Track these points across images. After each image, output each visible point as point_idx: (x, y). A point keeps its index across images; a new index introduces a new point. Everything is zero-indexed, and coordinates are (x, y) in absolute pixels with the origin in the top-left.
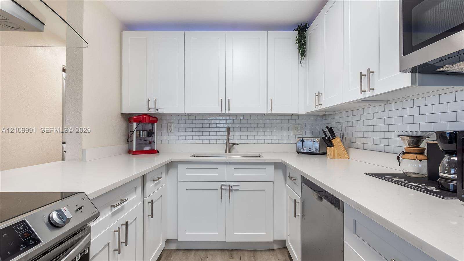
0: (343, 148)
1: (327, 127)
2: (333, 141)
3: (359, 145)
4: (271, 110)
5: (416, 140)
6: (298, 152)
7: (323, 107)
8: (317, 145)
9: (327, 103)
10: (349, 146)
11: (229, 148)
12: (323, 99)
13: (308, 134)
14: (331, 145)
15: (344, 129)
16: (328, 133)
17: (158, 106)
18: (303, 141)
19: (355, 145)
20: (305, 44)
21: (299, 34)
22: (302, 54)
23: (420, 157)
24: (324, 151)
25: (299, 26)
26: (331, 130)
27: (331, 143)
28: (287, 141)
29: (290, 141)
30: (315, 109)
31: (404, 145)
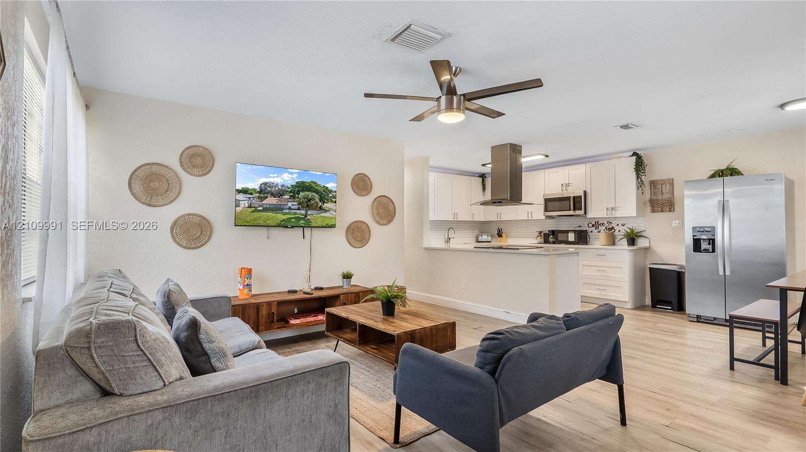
1: (501, 228)
2: (502, 234)
5: (541, 233)
11: (449, 240)
12: (502, 216)
13: (477, 232)
14: (501, 236)
19: (510, 236)
21: (482, 179)
22: (484, 190)
23: (541, 237)
24: (491, 240)
25: (480, 175)
26: (502, 230)
28: (467, 236)
29: (470, 236)
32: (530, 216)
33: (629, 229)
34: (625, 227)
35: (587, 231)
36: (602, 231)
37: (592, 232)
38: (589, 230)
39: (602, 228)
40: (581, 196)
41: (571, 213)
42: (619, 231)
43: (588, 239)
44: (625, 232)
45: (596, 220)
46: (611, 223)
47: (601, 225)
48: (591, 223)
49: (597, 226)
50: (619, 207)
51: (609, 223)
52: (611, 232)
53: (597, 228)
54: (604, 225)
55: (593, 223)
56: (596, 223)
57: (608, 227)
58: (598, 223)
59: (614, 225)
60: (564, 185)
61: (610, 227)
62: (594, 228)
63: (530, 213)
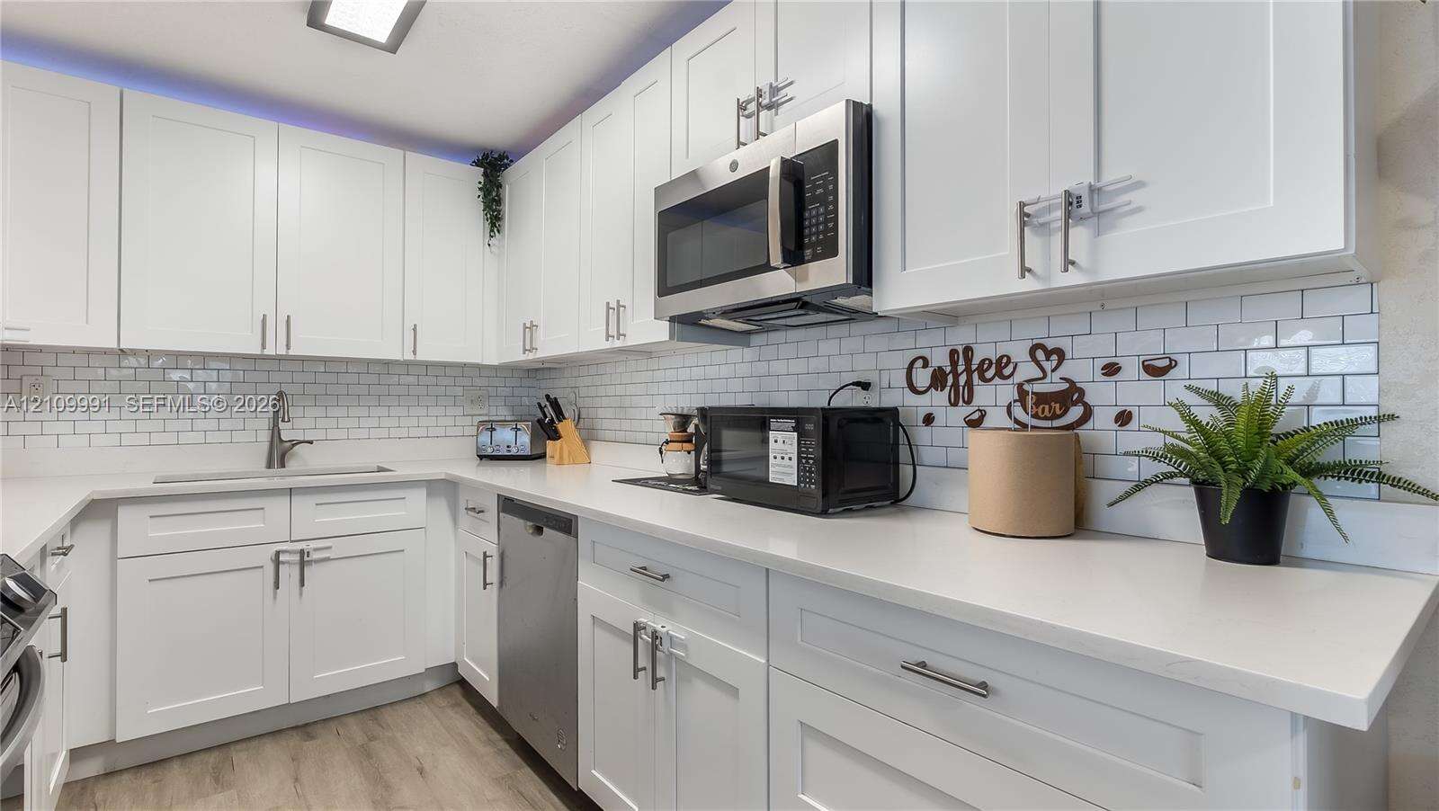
0: (578, 441)
1: (548, 397)
2: (560, 426)
3: (609, 435)
4: (415, 353)
5: (683, 420)
6: (481, 457)
7: (540, 354)
8: (525, 439)
9: (551, 346)
10: (589, 436)
11: (280, 451)
12: (540, 335)
13: (503, 413)
14: (555, 436)
15: (581, 403)
16: (550, 411)
18: (493, 429)
19: (601, 434)
20: (499, 201)
21: (485, 175)
22: (493, 225)
23: (687, 446)
24: (538, 451)
25: (486, 156)
26: (555, 404)
27: (556, 431)
28: (450, 431)
29: (458, 431)
30: (522, 357)
31: (667, 429)
32: (613, 331)
33: (1217, 399)
34: (1174, 388)
35: (893, 412)
36: (996, 417)
37: (929, 420)
38: (913, 405)
39: (993, 396)
40: (836, 142)
41: (780, 282)
42: (1124, 418)
43: (906, 471)
44: (1180, 426)
45: (960, 337)
46: (1060, 354)
47: (989, 374)
48: (926, 365)
49: (963, 379)
50: (1140, 185)
51: (1040, 355)
52: (1057, 423)
53: (962, 395)
54: (1007, 372)
55: (940, 359)
56: (954, 363)
57: (1038, 388)
58: (968, 361)
59: (1080, 370)
60: (752, 107)
61: (1053, 385)
62: (940, 398)
63: (615, 311)
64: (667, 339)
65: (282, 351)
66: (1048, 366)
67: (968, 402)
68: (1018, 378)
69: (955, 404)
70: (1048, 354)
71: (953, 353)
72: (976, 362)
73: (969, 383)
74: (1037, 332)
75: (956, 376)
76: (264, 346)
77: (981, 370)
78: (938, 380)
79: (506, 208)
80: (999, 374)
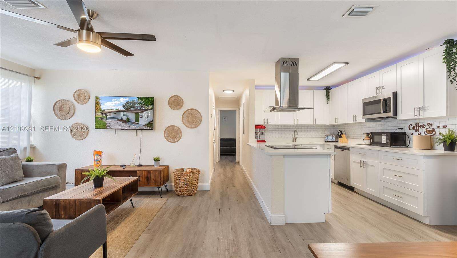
0: (346, 138)
1: (339, 130)
2: (342, 136)
3: (352, 137)
4: (315, 123)
5: (368, 134)
6: (326, 141)
7: (339, 123)
8: (334, 138)
9: (340, 122)
10: (348, 137)
11: (295, 139)
12: (339, 120)
13: (328, 133)
14: (341, 137)
15: (345, 131)
16: (340, 133)
17: (269, 122)
18: (327, 136)
19: (350, 137)
20: (329, 95)
21: (327, 91)
22: (328, 100)
23: (369, 139)
24: (336, 140)
25: (326, 88)
26: (341, 132)
27: (341, 136)
28: (316, 137)
29: (320, 137)
30: (335, 123)
31: (365, 136)
32: (354, 120)
34: (447, 130)
35: (406, 133)
36: (423, 134)
38: (410, 132)
39: (422, 131)
40: (391, 97)
41: (383, 115)
42: (439, 134)
43: (408, 142)
45: (417, 122)
46: (432, 124)
47: (421, 127)
48: (412, 126)
49: (417, 128)
50: (428, 107)
51: (429, 124)
52: (432, 134)
53: (417, 130)
54: (424, 127)
55: (414, 125)
56: (416, 125)
57: (428, 129)
58: (418, 125)
59: (434, 127)
60: (379, 88)
61: (431, 129)
62: (414, 131)
63: (355, 117)
64: (365, 121)
65: (297, 124)
66: (430, 126)
67: (418, 131)
68: (426, 128)
69: (416, 132)
70: (430, 124)
71: (416, 124)
72: (420, 125)
73: (418, 129)
74: (429, 121)
75: (416, 128)
76: (295, 123)
77: (420, 126)
78: (414, 128)
79: (331, 97)
80: (423, 127)
